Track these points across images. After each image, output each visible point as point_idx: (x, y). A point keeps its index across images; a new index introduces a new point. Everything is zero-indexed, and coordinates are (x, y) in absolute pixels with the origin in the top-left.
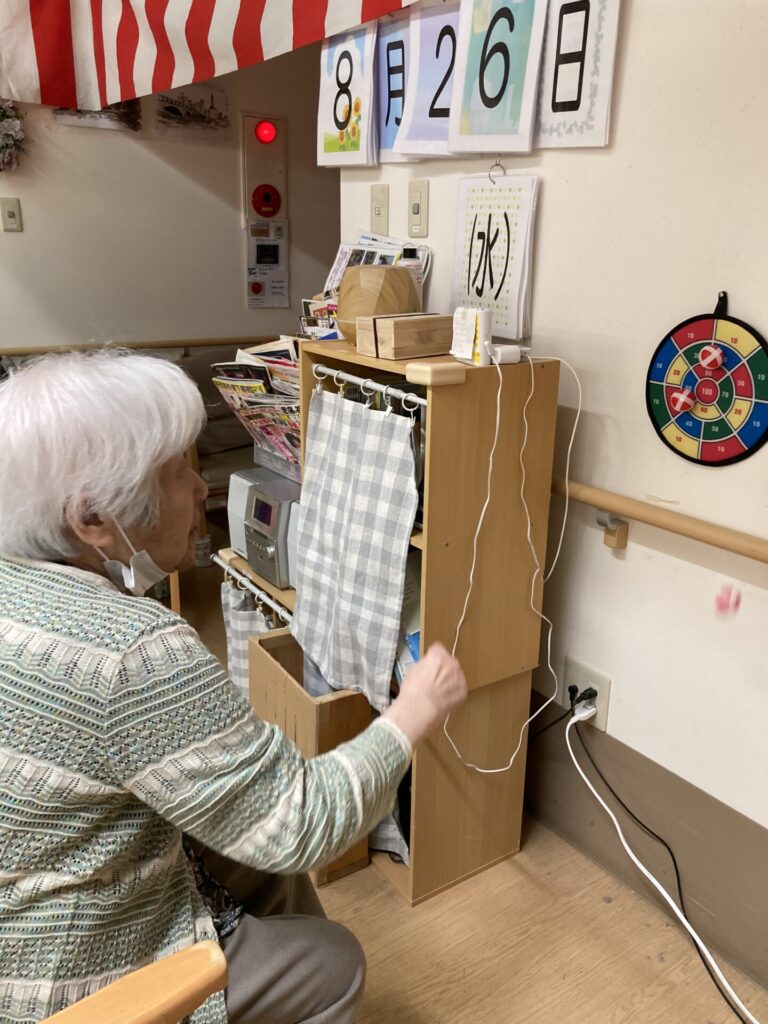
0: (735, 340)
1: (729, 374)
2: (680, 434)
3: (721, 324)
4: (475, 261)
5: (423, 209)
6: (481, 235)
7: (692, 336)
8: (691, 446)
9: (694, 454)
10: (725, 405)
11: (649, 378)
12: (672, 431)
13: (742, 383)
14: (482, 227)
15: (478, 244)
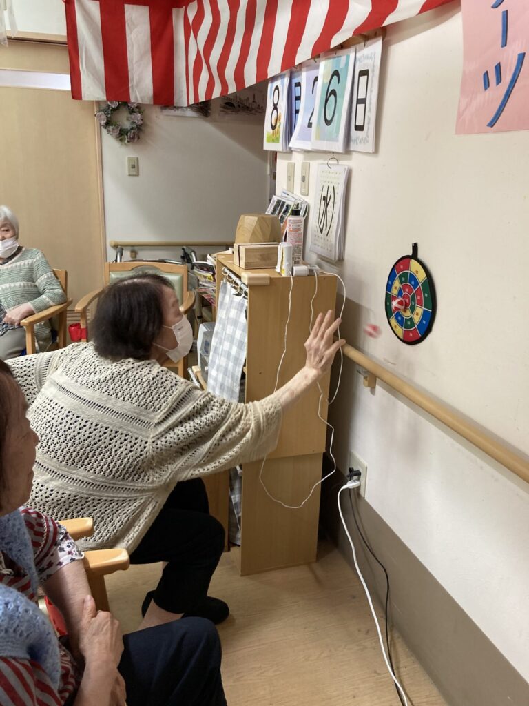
0: (417, 272)
1: (414, 292)
2: (396, 324)
3: (413, 262)
4: (322, 212)
5: (306, 179)
6: (324, 198)
7: (402, 267)
8: (400, 331)
9: (401, 336)
10: (413, 310)
11: (387, 290)
12: (393, 321)
13: (419, 298)
14: (325, 194)
15: (323, 202)
